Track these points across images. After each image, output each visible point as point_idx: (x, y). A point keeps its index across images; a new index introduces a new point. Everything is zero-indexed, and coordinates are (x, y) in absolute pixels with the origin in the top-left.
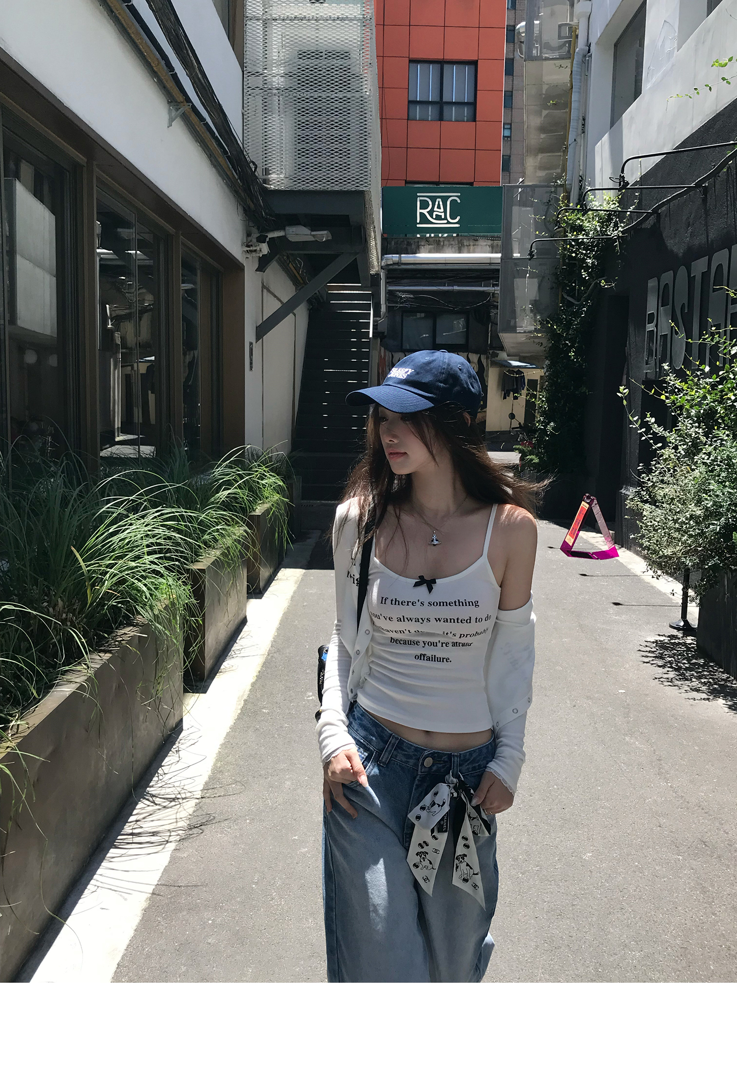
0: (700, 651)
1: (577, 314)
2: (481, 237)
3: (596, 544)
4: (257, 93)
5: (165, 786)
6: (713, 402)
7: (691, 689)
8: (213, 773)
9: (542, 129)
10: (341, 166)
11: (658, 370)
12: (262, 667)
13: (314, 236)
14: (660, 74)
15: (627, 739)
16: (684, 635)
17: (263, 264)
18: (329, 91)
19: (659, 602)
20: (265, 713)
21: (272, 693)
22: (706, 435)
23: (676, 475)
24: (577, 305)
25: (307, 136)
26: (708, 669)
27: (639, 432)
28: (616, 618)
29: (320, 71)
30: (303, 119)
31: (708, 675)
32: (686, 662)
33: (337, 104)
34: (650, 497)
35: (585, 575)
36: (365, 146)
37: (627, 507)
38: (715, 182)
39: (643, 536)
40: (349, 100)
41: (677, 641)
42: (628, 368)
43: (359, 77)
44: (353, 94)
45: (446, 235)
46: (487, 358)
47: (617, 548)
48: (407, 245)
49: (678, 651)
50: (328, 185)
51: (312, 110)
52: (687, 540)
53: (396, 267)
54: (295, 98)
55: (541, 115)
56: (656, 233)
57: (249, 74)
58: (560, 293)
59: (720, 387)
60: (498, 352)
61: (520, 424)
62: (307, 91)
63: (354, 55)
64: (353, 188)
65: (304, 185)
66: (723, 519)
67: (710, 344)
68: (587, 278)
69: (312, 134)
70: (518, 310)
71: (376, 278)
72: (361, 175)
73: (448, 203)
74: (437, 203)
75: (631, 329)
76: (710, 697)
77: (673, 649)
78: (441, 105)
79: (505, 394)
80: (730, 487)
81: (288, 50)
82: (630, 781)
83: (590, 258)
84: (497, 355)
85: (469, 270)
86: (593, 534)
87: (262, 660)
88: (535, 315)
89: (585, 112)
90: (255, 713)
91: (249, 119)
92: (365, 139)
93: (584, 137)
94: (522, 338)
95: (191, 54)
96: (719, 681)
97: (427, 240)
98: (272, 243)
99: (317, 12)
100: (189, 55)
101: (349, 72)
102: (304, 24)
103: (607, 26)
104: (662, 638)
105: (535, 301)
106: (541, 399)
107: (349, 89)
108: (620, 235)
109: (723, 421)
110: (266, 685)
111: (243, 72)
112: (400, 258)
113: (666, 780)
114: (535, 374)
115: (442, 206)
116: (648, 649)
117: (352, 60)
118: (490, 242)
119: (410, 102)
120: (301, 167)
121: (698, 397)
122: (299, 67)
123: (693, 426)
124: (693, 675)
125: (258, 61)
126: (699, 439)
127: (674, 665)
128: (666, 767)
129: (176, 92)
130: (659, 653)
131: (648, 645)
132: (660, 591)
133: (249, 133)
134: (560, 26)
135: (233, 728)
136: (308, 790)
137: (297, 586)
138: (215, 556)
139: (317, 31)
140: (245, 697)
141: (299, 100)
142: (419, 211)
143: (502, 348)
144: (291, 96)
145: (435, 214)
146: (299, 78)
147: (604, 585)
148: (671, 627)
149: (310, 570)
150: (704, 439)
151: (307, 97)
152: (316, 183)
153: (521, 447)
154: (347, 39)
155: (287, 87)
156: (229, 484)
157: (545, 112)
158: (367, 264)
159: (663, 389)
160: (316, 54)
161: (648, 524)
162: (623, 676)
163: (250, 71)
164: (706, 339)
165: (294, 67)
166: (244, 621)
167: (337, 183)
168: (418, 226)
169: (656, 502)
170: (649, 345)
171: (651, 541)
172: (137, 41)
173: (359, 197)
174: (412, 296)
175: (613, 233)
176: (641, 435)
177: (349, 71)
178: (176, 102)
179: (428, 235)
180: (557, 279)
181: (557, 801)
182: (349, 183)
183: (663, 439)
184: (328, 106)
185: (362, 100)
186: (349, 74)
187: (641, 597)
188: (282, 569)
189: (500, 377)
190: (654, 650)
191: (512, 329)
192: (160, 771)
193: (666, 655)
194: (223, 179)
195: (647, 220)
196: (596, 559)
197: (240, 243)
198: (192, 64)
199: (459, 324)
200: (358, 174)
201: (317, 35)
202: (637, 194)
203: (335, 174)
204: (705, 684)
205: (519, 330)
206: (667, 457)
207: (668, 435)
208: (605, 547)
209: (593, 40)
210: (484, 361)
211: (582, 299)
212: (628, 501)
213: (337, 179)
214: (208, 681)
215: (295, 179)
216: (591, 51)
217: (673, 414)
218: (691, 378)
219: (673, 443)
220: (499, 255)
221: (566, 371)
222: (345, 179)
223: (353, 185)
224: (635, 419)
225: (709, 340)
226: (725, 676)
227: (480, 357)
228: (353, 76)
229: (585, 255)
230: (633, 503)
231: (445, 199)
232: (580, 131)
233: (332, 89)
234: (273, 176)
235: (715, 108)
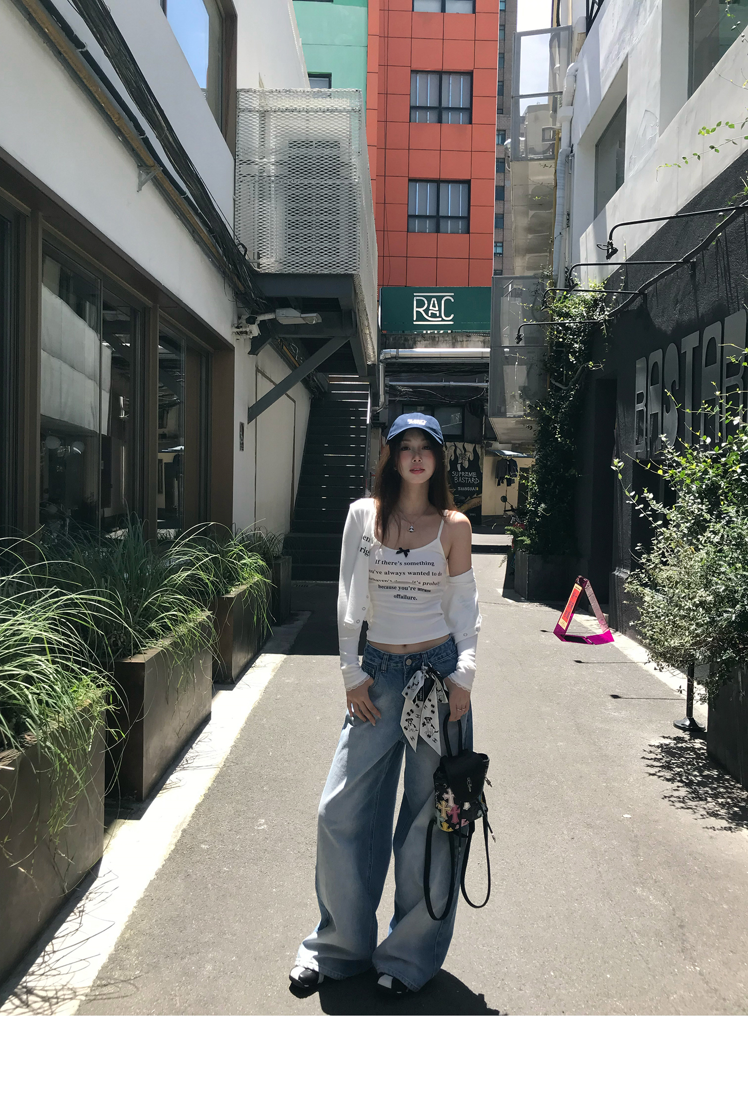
0: (713, 760)
1: (566, 398)
2: (473, 333)
3: (590, 628)
4: (249, 180)
5: (48, 973)
6: (716, 476)
7: (708, 813)
8: (117, 949)
9: (530, 230)
10: (330, 251)
11: (649, 449)
12: (214, 781)
13: (303, 318)
14: (642, 161)
15: (639, 890)
16: (691, 737)
17: (256, 346)
18: (318, 178)
19: (660, 694)
20: (203, 850)
21: (217, 820)
22: (710, 512)
23: (679, 556)
24: (565, 390)
25: (297, 221)
26: (723, 783)
27: (636, 508)
28: (615, 714)
29: (310, 159)
30: (293, 205)
31: (724, 793)
32: (698, 774)
33: (326, 191)
34: (650, 580)
35: (580, 662)
36: (354, 231)
37: (626, 591)
38: (703, 257)
39: (643, 624)
40: (338, 187)
41: (684, 745)
42: (618, 449)
43: (348, 165)
44: (342, 182)
45: (442, 332)
46: (482, 447)
47: (611, 631)
48: (404, 341)
49: (687, 758)
50: (318, 268)
51: (302, 196)
52: (696, 630)
53: (394, 360)
54: (286, 185)
55: (528, 217)
56: (643, 313)
57: (241, 162)
58: (548, 379)
59: (723, 459)
60: (491, 442)
61: (512, 506)
62: (298, 178)
63: (344, 145)
64: (342, 272)
65: (293, 268)
66: (738, 606)
67: (710, 415)
68: (574, 362)
69: (301, 219)
70: (508, 398)
71: (373, 369)
72: (350, 259)
73: (443, 302)
74: (432, 302)
75: (620, 410)
76: (732, 825)
77: (681, 756)
78: (437, 219)
79: (499, 482)
80: (744, 568)
81: (279, 140)
82: (647, 962)
83: (577, 343)
84: (491, 445)
85: (463, 364)
86: (587, 617)
88: (524, 400)
89: (569, 209)
90: (191, 850)
91: (240, 204)
92: (354, 224)
93: (569, 230)
94: (511, 423)
95: (158, 113)
96: (739, 802)
97: (423, 336)
98: (262, 325)
99: (308, 104)
100: (156, 115)
102: (295, 115)
103: (588, 126)
104: (667, 741)
105: (524, 387)
106: (533, 483)
107: (338, 177)
108: (607, 318)
109: (726, 497)
110: (213, 807)
111: (235, 160)
112: (398, 352)
113: (693, 961)
114: (526, 462)
115: (437, 305)
116: (653, 756)
117: (341, 149)
118: (482, 338)
119: (409, 216)
120: (292, 251)
121: (699, 471)
122: (290, 155)
123: (695, 502)
124: (707, 792)
125: (250, 150)
126: (703, 516)
127: (684, 778)
128: (692, 939)
129: (150, 161)
130: (666, 762)
131: (652, 750)
132: (660, 681)
133: (240, 218)
134: (544, 130)
136: (232, 980)
137: (274, 674)
138: (162, 647)
139: (307, 122)
140: (185, 826)
141: (290, 187)
142: (415, 309)
144: (281, 183)
145: (430, 312)
146: (290, 166)
147: (600, 673)
148: (676, 726)
149: (292, 656)
150: (708, 517)
151: (297, 184)
152: (305, 267)
153: (512, 528)
154: (336, 129)
155: (277, 175)
156: (190, 564)
157: (531, 213)
158: (363, 354)
159: (661, 462)
160: (307, 144)
161: (649, 610)
162: (627, 794)
163: (242, 158)
164: (705, 409)
165: (285, 155)
166: (207, 719)
167: (326, 266)
168: (415, 323)
169: (656, 585)
170: (639, 424)
171: (654, 630)
172: (91, 88)
173: (348, 281)
174: (411, 390)
175: (598, 317)
176: (639, 512)
177: (338, 159)
178: (147, 166)
179: (425, 332)
180: (546, 365)
181: (554, 998)
182: (338, 267)
183: (664, 517)
184: (318, 192)
185: (351, 187)
186: (338, 162)
187: (641, 687)
188: (263, 655)
189: (494, 464)
190: (659, 757)
191: (503, 414)
193: (673, 763)
194: (209, 257)
195: (633, 302)
196: (591, 644)
197: (229, 324)
198: (161, 125)
199: (456, 417)
200: (347, 257)
201: (307, 126)
202: (622, 278)
203: (325, 259)
204: (722, 805)
205: (508, 414)
206: (669, 535)
207: (668, 512)
208: (600, 631)
209: (575, 141)
210: (479, 450)
211: (570, 383)
212: (627, 585)
213: (326, 263)
215: (285, 263)
216: (574, 152)
217: (673, 489)
218: (690, 451)
219: (674, 521)
220: (489, 350)
221: (555, 453)
222: (334, 263)
223: (342, 268)
224: (632, 494)
225: (709, 409)
227: (475, 447)
228: (342, 164)
229: (573, 340)
230: (631, 586)
231: (439, 299)
232: (565, 225)
233: (322, 176)
234: (263, 261)
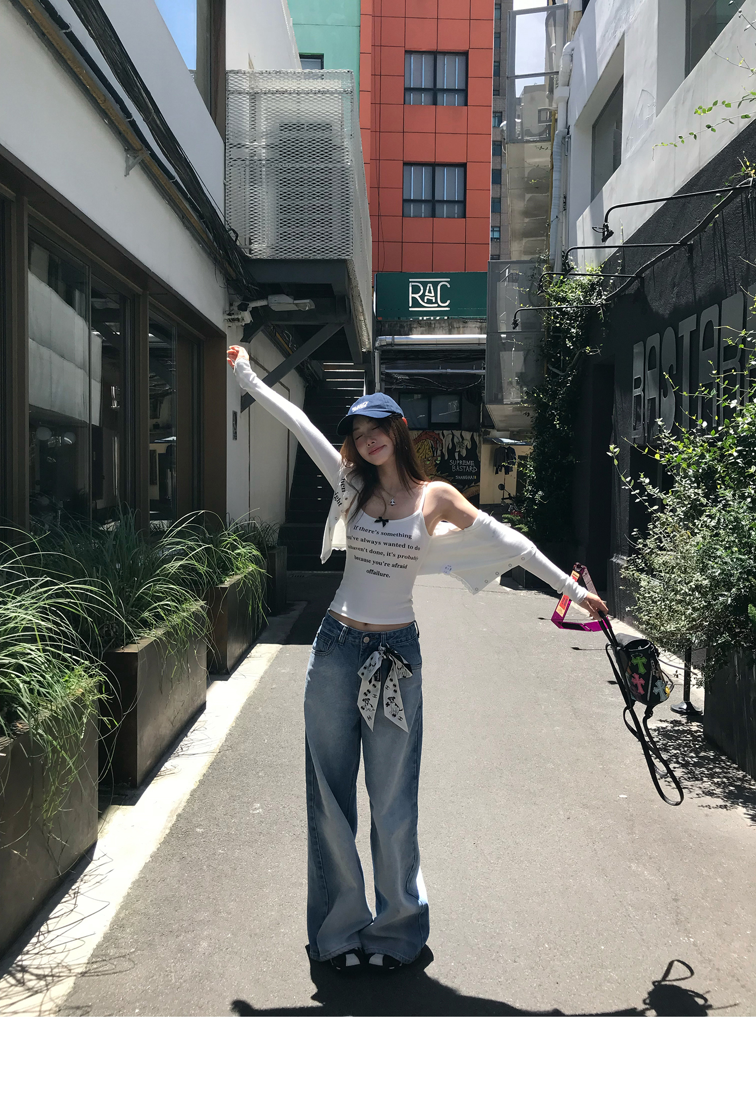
0: (710, 741)
1: (563, 384)
2: (470, 319)
4: (239, 164)
5: (43, 952)
6: (713, 460)
7: (703, 792)
8: (111, 928)
9: (526, 213)
10: (323, 236)
11: (646, 435)
12: (209, 768)
13: (296, 304)
14: (639, 142)
15: (634, 866)
16: (688, 720)
17: (248, 333)
18: (310, 162)
20: (198, 833)
21: (212, 805)
22: (706, 496)
23: (676, 540)
24: (562, 376)
25: (290, 205)
26: (719, 764)
27: (632, 493)
28: (612, 699)
29: (301, 142)
30: (285, 189)
31: (720, 773)
32: (694, 756)
33: (318, 174)
34: (646, 565)
35: (577, 649)
36: (347, 216)
37: (622, 577)
38: (700, 239)
39: (640, 609)
40: (330, 171)
41: (680, 728)
42: (615, 435)
43: (341, 148)
44: (335, 165)
45: (438, 318)
46: (480, 436)
48: (400, 327)
49: (684, 740)
50: (310, 254)
51: (293, 180)
52: (692, 614)
53: (390, 347)
54: (277, 169)
55: (524, 200)
56: (640, 297)
57: (231, 146)
58: (545, 364)
59: (720, 443)
60: (489, 430)
61: (510, 494)
62: (289, 162)
63: (336, 127)
64: (335, 257)
65: (285, 254)
66: (734, 589)
67: (707, 398)
68: (572, 347)
69: (293, 203)
70: (505, 385)
71: (367, 358)
72: (343, 244)
73: (439, 288)
74: (428, 288)
75: (617, 395)
76: (727, 804)
77: (677, 739)
78: (433, 203)
79: (497, 470)
80: (740, 552)
81: (269, 123)
82: (641, 934)
83: (574, 328)
84: (489, 433)
85: (460, 351)
87: (210, 759)
88: (521, 387)
89: (566, 190)
90: (186, 834)
91: (231, 189)
92: (347, 209)
93: (566, 213)
94: (509, 410)
95: (144, 95)
96: (734, 781)
97: (419, 322)
98: (254, 312)
99: (299, 86)
100: (142, 97)
101: (331, 144)
102: (286, 97)
103: (585, 106)
104: (664, 725)
105: (521, 373)
106: (530, 471)
107: (330, 160)
108: (604, 302)
109: (723, 482)
110: (208, 793)
111: (225, 143)
112: (393, 339)
113: (687, 933)
114: (524, 450)
115: (432, 291)
117: (333, 132)
118: (478, 324)
119: (405, 201)
120: (283, 236)
121: (696, 455)
122: (281, 138)
123: (691, 487)
124: (703, 773)
125: (240, 134)
126: (699, 500)
127: (680, 760)
128: (686, 912)
129: (137, 143)
133: (231, 203)
134: (540, 111)
135: (155, 857)
136: (228, 956)
137: (269, 664)
139: (299, 104)
140: (180, 811)
141: (281, 171)
142: (411, 295)
143: (493, 427)
144: (272, 167)
145: (426, 298)
146: (281, 149)
147: (598, 661)
148: (673, 710)
150: (704, 501)
151: (289, 167)
152: (298, 252)
153: (509, 516)
154: (327, 112)
155: (268, 159)
157: (528, 196)
158: (358, 342)
159: (658, 447)
160: (299, 127)
161: (646, 595)
163: (232, 142)
164: (703, 392)
165: (276, 138)
166: (202, 708)
167: (319, 252)
168: (410, 309)
169: (653, 570)
170: (636, 410)
171: (651, 615)
173: (342, 266)
174: (407, 378)
175: (595, 301)
176: (635, 497)
177: (330, 142)
178: (134, 149)
179: (421, 318)
180: (543, 351)
181: (548, 970)
182: (331, 252)
183: (659, 502)
184: (310, 176)
185: (344, 171)
188: (258, 645)
189: (491, 452)
191: (500, 401)
192: (43, 929)
193: (670, 746)
194: (199, 243)
195: (630, 285)
196: (588, 630)
197: (220, 311)
198: (148, 107)
199: (454, 405)
200: (340, 242)
201: (299, 108)
202: (619, 261)
203: (317, 244)
204: (718, 785)
205: (505, 401)
206: (665, 520)
207: (664, 496)
209: (572, 123)
210: (476, 438)
211: (567, 369)
212: (623, 570)
213: (319, 248)
214: (142, 787)
215: (277, 248)
216: (570, 133)
217: (669, 473)
218: (687, 435)
219: (670, 506)
220: (485, 336)
221: (553, 440)
222: (327, 248)
223: (335, 253)
224: (628, 479)
225: (706, 393)
226: (741, 774)
227: (473, 435)
228: (335, 147)
229: (570, 324)
230: (628, 572)
231: (435, 285)
232: (562, 208)
233: (314, 160)
234: (255, 246)
235: (698, 165)
